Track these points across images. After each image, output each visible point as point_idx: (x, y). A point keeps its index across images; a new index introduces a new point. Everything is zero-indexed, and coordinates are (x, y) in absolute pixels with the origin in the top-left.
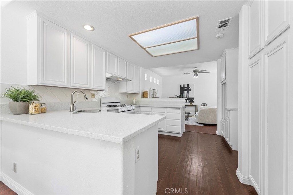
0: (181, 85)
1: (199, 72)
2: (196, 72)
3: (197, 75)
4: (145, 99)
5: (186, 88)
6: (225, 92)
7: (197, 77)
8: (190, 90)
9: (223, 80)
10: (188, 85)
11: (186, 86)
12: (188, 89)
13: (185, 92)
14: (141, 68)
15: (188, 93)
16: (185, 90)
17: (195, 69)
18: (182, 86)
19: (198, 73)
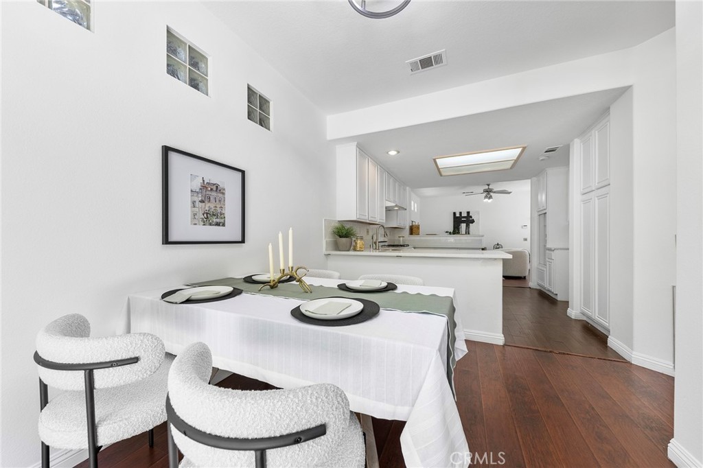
0: (454, 214)
1: (495, 192)
2: (488, 193)
3: (491, 197)
4: (414, 238)
5: (464, 217)
6: (545, 226)
7: (491, 200)
8: (473, 221)
9: (542, 209)
10: (468, 213)
11: (464, 214)
12: (469, 220)
13: (463, 226)
14: (408, 188)
15: (468, 226)
16: (464, 222)
17: (487, 187)
18: (458, 215)
19: (492, 194)
